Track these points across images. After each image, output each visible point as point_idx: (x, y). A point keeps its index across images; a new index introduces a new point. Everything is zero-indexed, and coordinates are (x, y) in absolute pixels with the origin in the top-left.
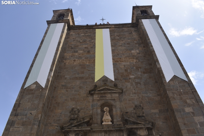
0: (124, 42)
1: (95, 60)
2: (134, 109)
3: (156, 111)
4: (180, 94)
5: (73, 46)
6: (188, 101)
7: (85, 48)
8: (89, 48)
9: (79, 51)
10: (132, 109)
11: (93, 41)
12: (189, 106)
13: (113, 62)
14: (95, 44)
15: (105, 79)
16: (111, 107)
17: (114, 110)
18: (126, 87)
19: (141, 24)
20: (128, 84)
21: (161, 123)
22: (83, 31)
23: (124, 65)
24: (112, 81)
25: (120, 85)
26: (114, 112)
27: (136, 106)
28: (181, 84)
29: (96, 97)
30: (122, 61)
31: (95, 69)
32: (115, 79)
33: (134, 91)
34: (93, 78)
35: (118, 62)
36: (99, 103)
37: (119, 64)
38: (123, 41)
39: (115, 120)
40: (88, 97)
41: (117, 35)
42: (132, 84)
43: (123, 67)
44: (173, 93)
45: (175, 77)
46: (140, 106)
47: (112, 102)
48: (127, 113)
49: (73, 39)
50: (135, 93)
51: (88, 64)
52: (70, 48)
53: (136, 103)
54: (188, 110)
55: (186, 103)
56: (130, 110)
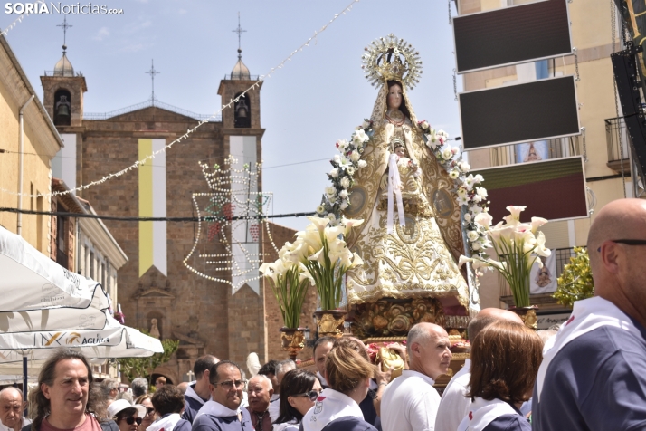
0: (190, 185)
1: (138, 231)
2: (188, 321)
3: (213, 325)
4: (243, 313)
5: (97, 191)
6: (249, 324)
7: (122, 198)
8: (127, 198)
9: (110, 207)
10: (185, 322)
11: (133, 178)
12: (249, 329)
13: (167, 237)
14: (137, 187)
15: (153, 272)
16: (160, 318)
17: (163, 321)
18: (182, 288)
19: (226, 144)
20: (185, 283)
21: (215, 341)
22: (113, 142)
23: (184, 246)
24: (163, 276)
25: (173, 286)
26: (164, 326)
27: (191, 318)
28: (249, 298)
29: (141, 303)
30: (182, 237)
31: (138, 250)
32: (169, 273)
33: (191, 295)
34: (137, 270)
35: (175, 237)
36: (146, 313)
37: (177, 242)
38: (188, 183)
39: (164, 336)
40: (130, 302)
41: (179, 164)
42: (190, 283)
43: (182, 249)
44: (235, 311)
45: (246, 287)
46: (196, 317)
47: (162, 312)
48: (178, 326)
49: (96, 167)
50: (192, 298)
51: (127, 239)
52: (93, 195)
53: (192, 313)
54: (245, 334)
55: (245, 324)
56: (183, 323)
